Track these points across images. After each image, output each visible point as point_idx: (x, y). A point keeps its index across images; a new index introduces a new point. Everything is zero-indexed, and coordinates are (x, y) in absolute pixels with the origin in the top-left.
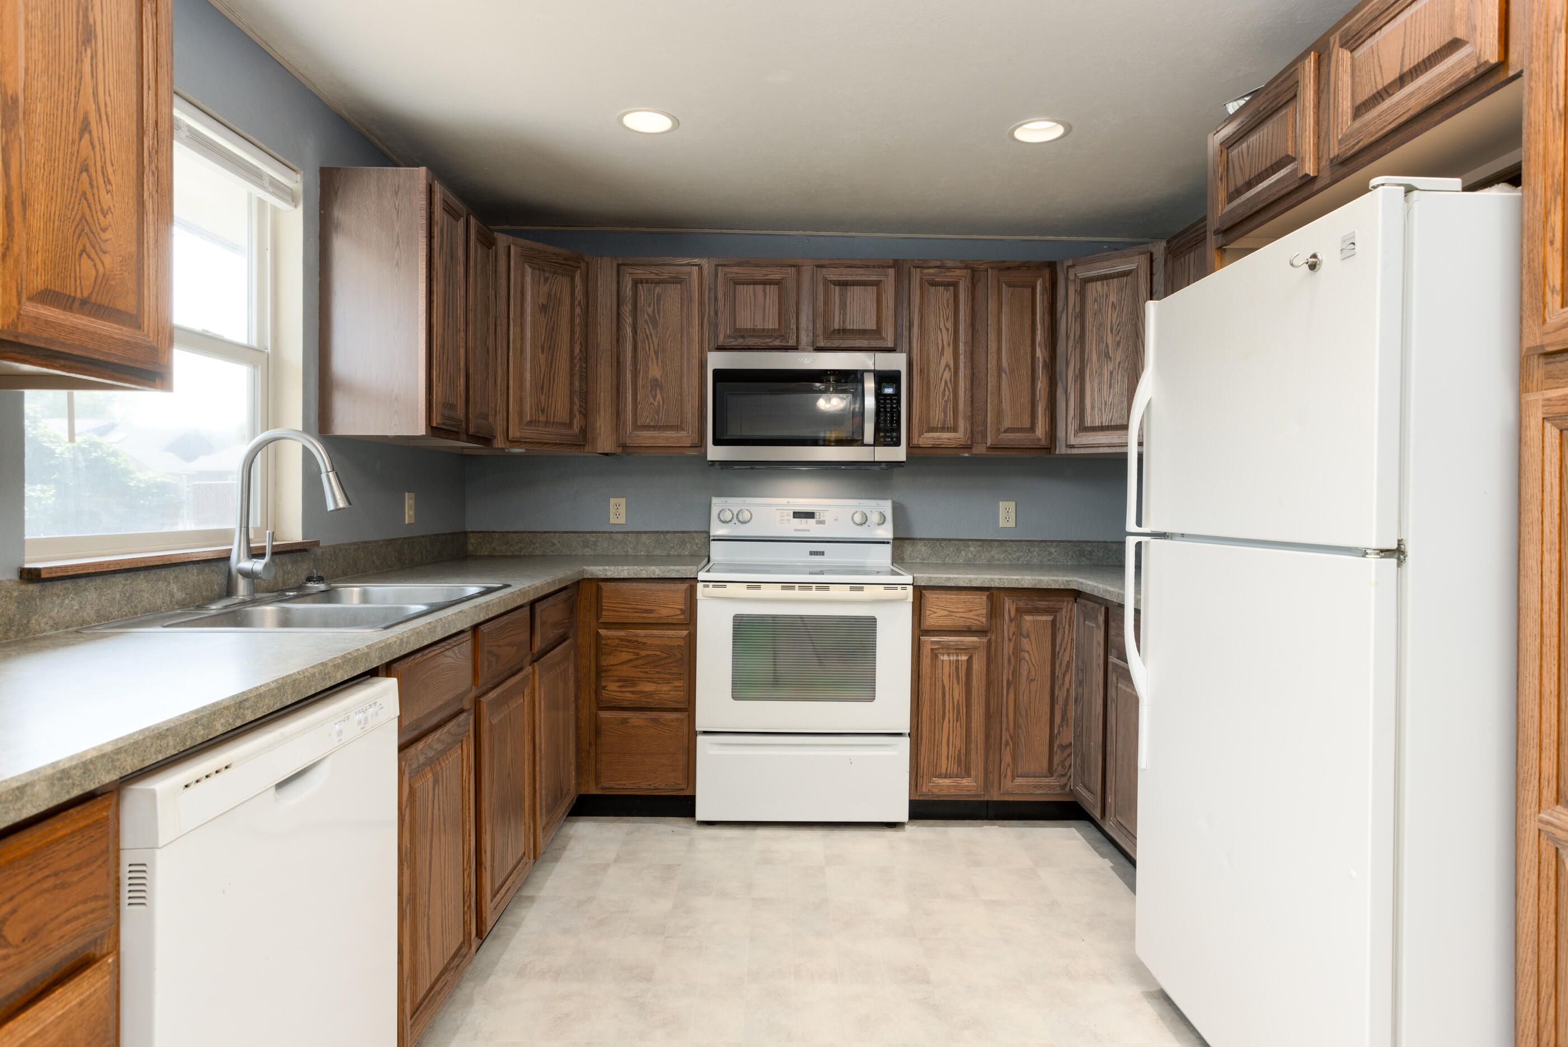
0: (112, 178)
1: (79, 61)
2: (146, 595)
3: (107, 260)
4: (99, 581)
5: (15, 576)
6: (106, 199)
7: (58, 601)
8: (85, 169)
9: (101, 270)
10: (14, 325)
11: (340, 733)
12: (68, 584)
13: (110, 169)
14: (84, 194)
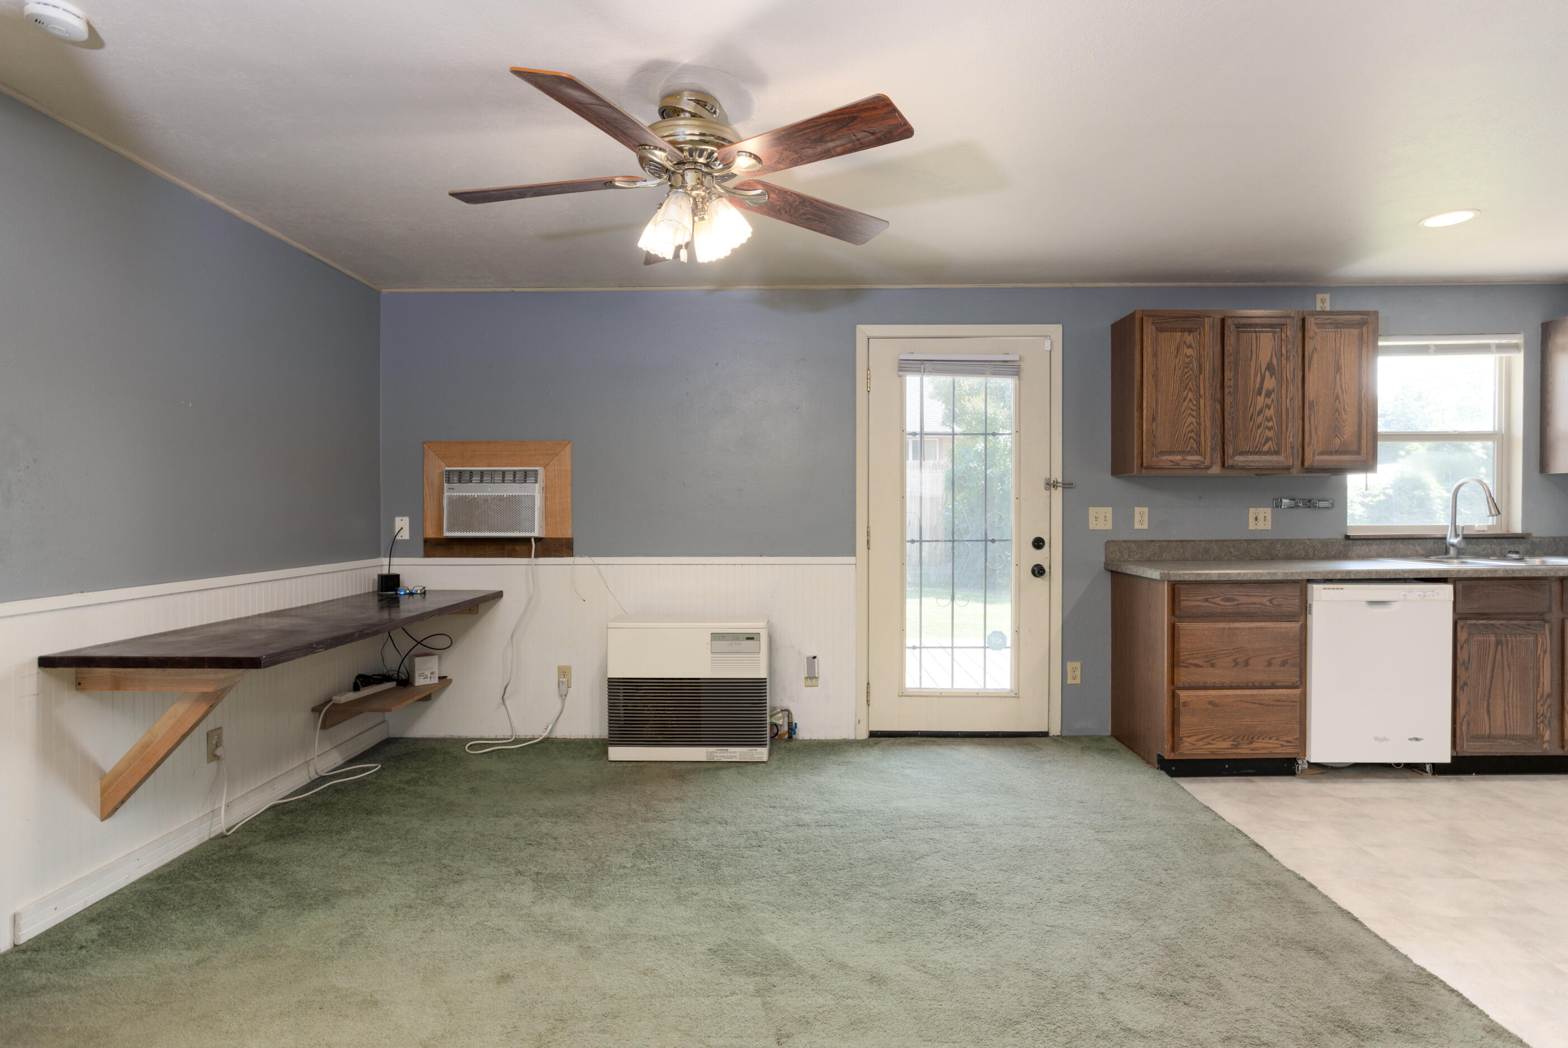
0: (1347, 409)
1: (1335, 378)
2: (1402, 550)
3: (1345, 436)
4: (1378, 542)
5: (1343, 537)
6: (1344, 417)
7: (1359, 548)
8: (1337, 410)
9: (1343, 440)
10: (1312, 463)
11: (1405, 595)
12: (1364, 542)
13: (1346, 407)
14: (1337, 419)
